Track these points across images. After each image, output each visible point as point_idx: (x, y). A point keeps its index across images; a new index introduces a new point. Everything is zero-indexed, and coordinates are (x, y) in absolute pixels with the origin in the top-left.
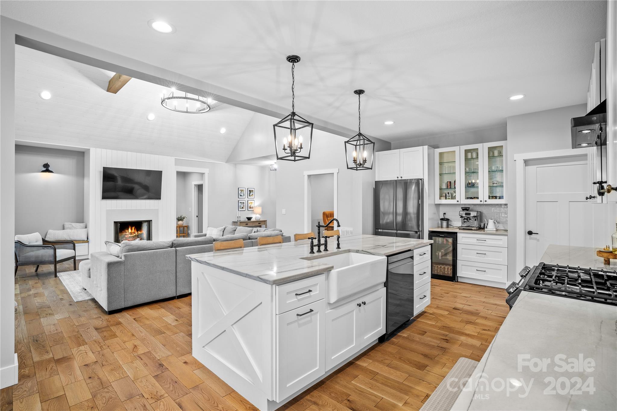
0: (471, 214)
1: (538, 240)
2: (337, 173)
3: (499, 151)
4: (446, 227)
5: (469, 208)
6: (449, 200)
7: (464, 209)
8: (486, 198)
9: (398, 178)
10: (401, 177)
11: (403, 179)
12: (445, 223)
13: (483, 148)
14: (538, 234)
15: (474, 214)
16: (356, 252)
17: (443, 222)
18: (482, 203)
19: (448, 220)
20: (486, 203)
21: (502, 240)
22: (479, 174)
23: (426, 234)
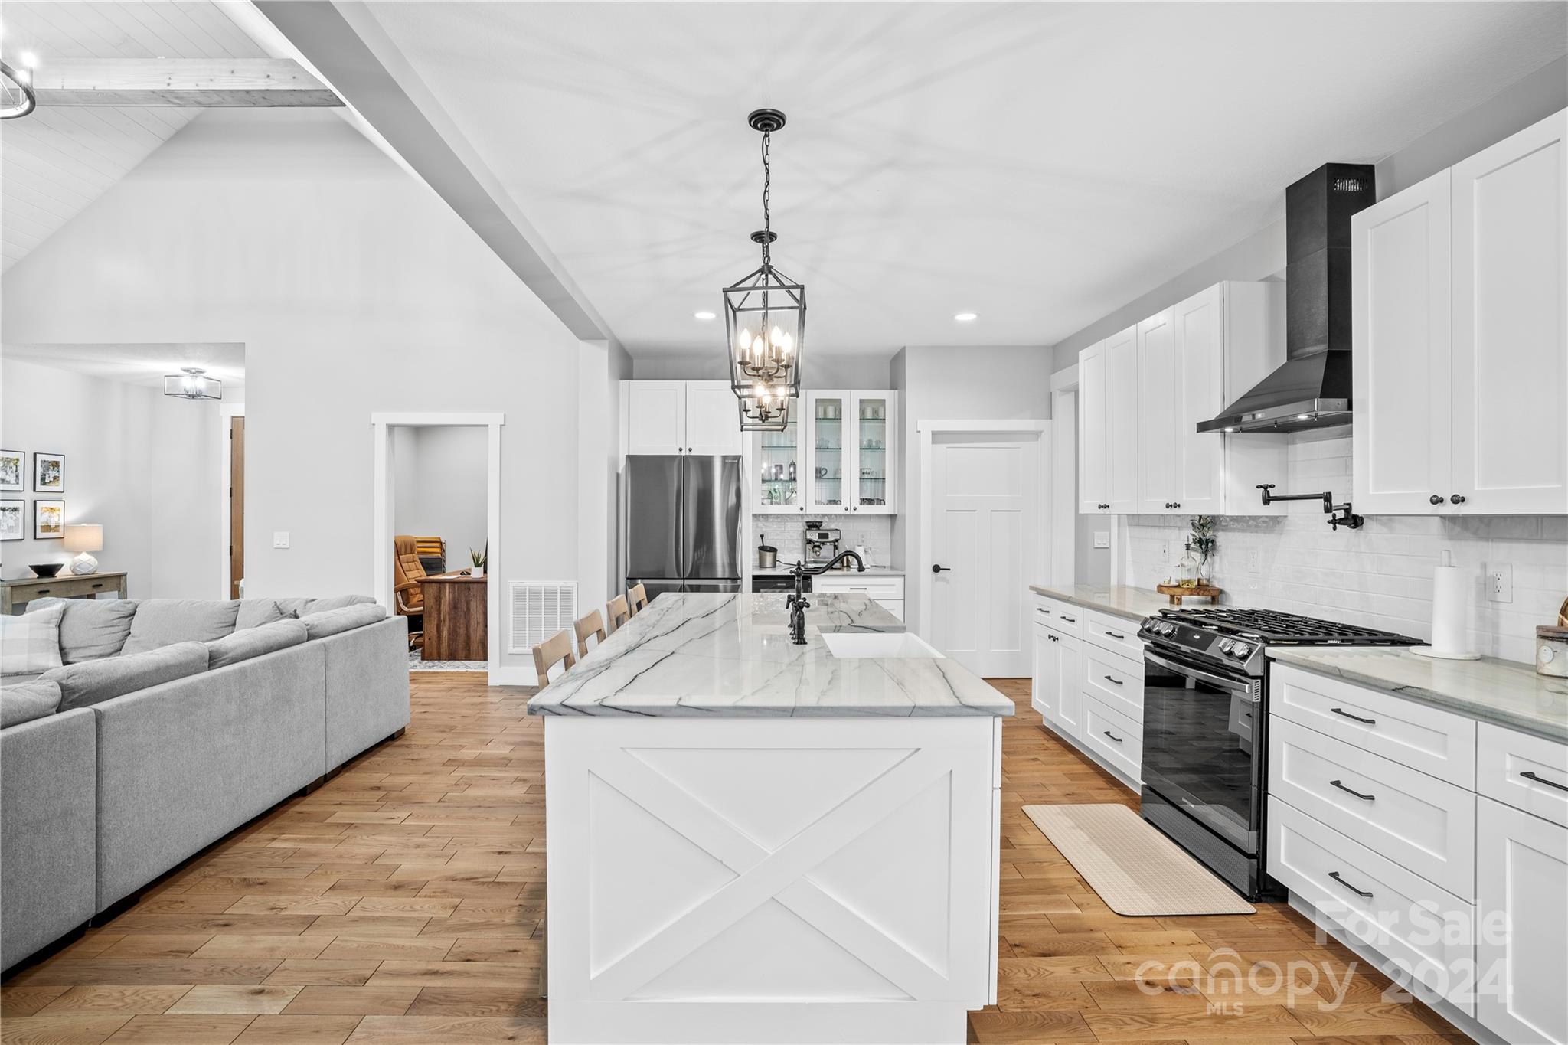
0: (830, 536)
1: (948, 582)
2: (501, 425)
3: (873, 409)
4: (771, 566)
5: (821, 522)
6: (777, 505)
7: (813, 526)
8: (856, 502)
9: (680, 450)
10: (690, 450)
11: (693, 453)
12: (769, 556)
13: (850, 400)
14: (949, 569)
15: (836, 535)
16: (834, 631)
17: (765, 555)
18: (848, 512)
19: (774, 550)
20: (856, 513)
21: (894, 585)
22: (843, 453)
23: (747, 583)
